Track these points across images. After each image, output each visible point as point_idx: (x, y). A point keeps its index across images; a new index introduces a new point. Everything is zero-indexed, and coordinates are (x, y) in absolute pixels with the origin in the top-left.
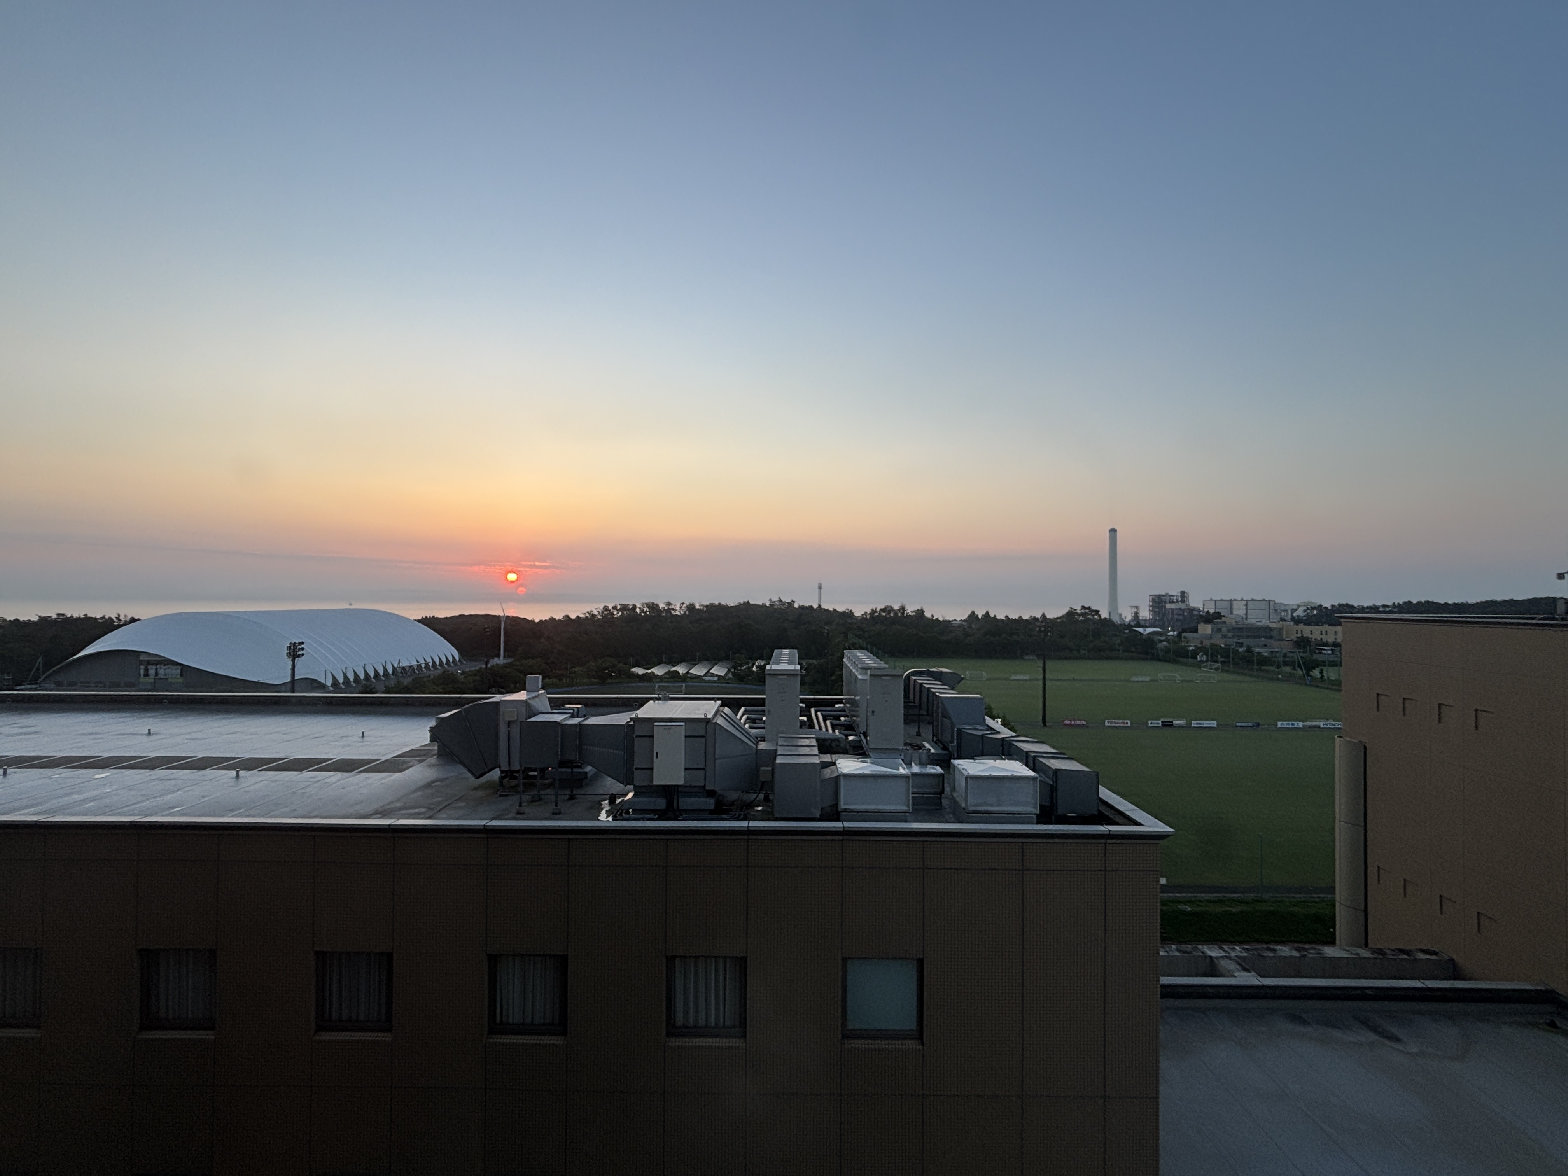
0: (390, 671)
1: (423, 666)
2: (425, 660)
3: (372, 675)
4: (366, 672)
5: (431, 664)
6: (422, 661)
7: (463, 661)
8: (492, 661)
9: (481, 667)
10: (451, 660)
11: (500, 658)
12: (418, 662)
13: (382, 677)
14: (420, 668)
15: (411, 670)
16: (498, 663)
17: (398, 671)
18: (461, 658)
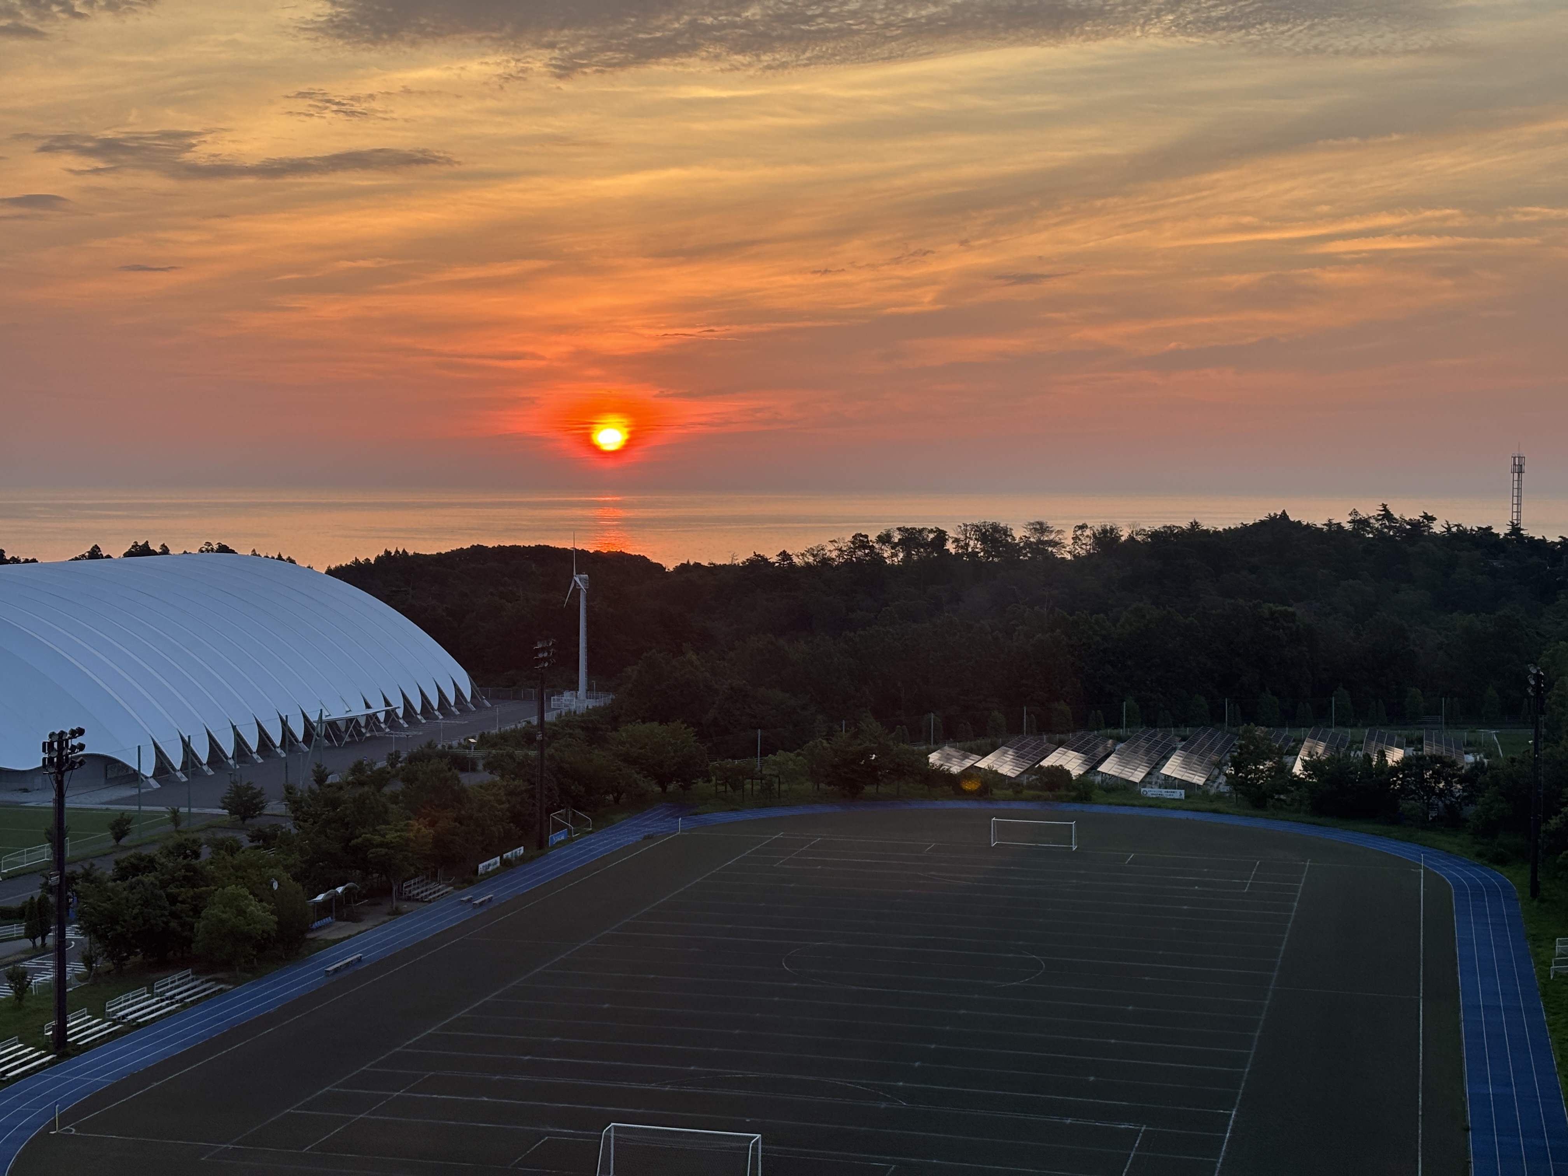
1: (382, 717)
3: (253, 743)
4: (237, 735)
5: (400, 711)
6: (377, 705)
7: (483, 699)
8: (558, 700)
9: (529, 722)
10: (452, 698)
11: (577, 693)
12: (368, 706)
13: (279, 750)
14: (374, 724)
15: (351, 730)
16: (573, 708)
17: (320, 732)
18: (477, 691)
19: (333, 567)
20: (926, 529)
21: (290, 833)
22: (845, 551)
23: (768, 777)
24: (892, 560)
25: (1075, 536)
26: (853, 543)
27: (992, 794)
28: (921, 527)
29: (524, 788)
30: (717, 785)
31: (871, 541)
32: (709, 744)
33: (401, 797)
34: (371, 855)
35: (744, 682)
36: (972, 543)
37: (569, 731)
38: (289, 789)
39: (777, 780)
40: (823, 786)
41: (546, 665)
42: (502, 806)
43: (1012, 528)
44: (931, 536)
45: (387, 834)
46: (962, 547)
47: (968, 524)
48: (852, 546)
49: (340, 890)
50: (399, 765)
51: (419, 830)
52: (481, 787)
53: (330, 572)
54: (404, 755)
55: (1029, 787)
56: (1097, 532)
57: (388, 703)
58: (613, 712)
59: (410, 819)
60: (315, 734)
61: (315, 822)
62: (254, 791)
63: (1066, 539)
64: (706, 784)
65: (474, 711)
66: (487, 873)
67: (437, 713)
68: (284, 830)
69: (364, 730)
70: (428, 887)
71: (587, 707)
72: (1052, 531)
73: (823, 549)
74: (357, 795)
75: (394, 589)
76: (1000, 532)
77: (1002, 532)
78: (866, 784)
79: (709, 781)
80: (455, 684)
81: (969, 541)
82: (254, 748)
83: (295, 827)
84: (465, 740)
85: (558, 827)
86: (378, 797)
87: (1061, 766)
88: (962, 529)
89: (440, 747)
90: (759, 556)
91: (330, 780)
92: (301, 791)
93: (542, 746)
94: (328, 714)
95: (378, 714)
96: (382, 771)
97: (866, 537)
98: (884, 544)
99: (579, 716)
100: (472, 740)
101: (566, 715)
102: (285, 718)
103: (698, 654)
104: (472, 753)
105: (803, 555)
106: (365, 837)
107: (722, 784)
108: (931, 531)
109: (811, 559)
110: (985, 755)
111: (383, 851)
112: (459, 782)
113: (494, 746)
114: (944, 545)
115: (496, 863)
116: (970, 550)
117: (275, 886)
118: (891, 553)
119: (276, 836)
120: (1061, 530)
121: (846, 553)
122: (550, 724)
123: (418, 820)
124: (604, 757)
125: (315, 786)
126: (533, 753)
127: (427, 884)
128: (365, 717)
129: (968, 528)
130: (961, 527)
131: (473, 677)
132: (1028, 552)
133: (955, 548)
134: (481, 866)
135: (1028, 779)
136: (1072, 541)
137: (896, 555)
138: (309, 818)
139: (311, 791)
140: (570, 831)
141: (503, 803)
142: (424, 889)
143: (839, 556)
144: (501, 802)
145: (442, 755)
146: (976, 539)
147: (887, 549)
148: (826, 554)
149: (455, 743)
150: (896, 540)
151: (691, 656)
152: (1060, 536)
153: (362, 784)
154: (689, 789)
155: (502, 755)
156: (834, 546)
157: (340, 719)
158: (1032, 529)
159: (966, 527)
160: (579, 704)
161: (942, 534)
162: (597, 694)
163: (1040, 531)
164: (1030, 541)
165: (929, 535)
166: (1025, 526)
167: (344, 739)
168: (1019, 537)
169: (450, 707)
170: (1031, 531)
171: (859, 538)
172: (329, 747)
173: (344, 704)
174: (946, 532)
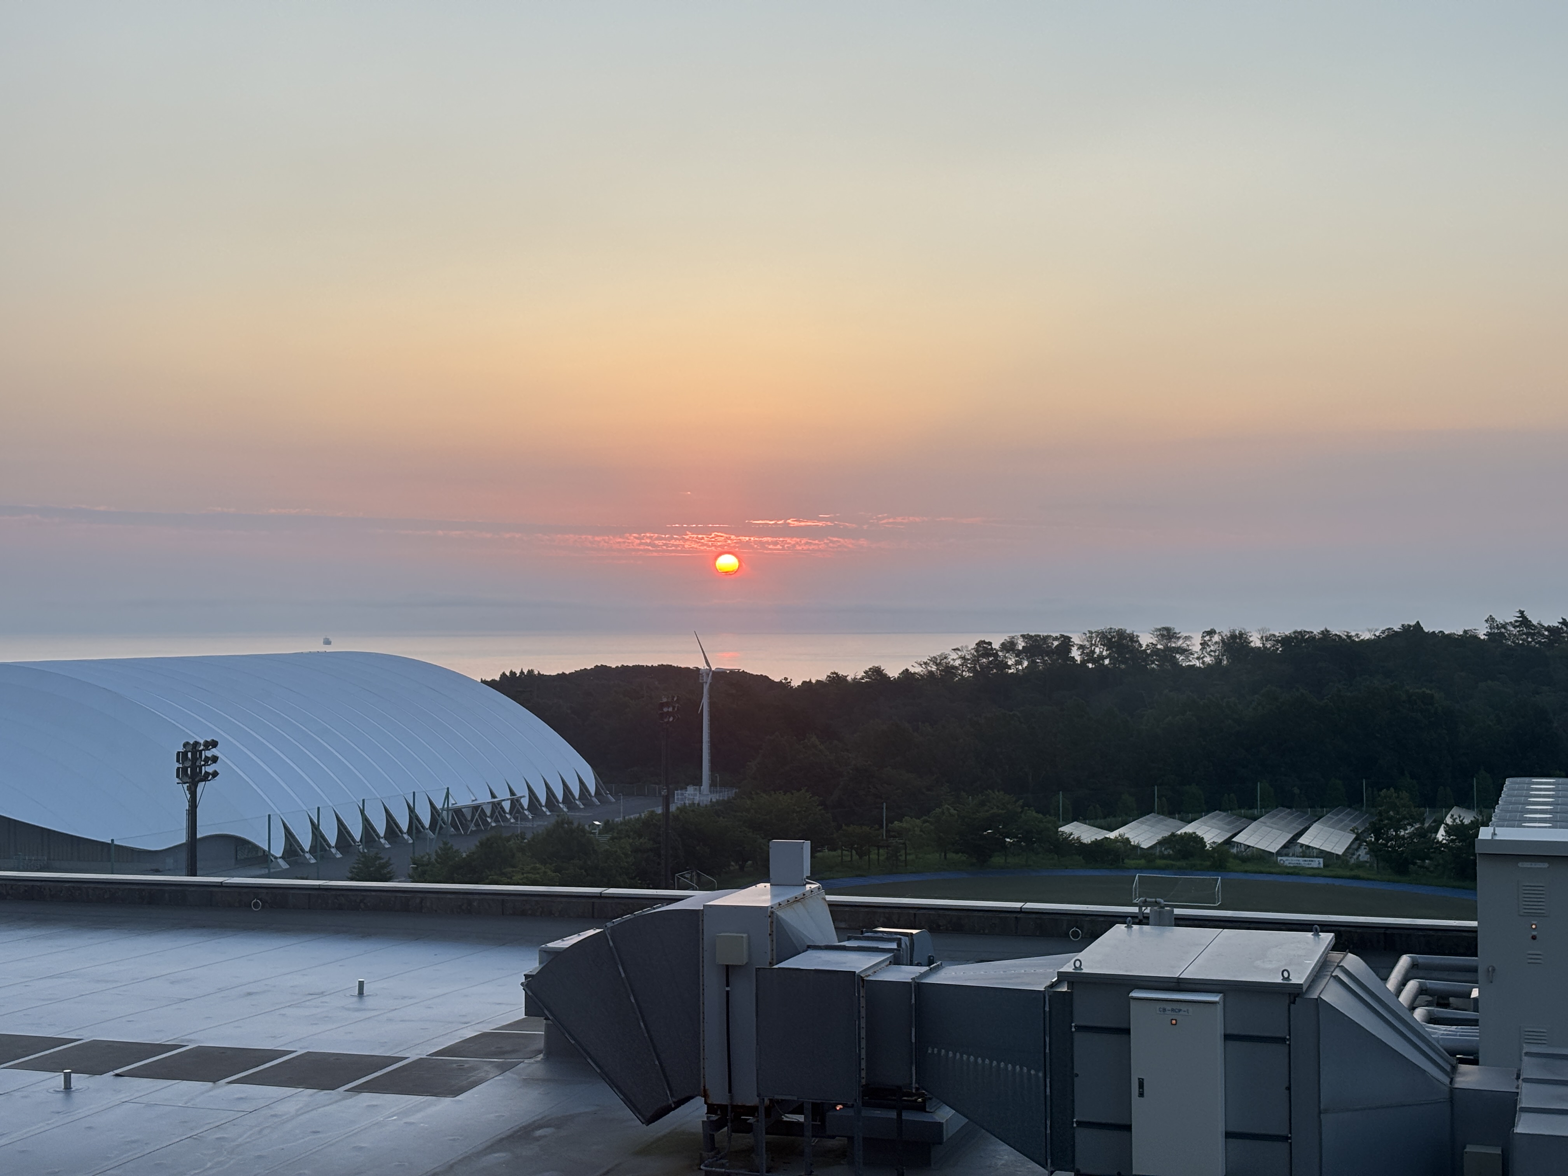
0: (426, 821)
1: (507, 806)
2: (512, 793)
3: (381, 828)
4: (366, 820)
5: (525, 802)
6: (503, 794)
7: (606, 793)
8: (682, 794)
9: (653, 813)
10: (576, 791)
11: (700, 788)
12: (493, 795)
13: (406, 836)
15: (477, 819)
16: (696, 802)
17: (446, 819)
18: (601, 786)
20: (1051, 636)
22: (969, 659)
23: (894, 844)
24: (1017, 669)
25: (1203, 642)
26: (977, 651)
27: (1123, 863)
28: (1045, 634)
29: (649, 846)
31: (995, 649)
35: (869, 762)
36: (1097, 650)
40: (949, 854)
43: (1138, 634)
44: (1056, 643)
46: (1087, 655)
47: (1093, 632)
48: (975, 654)
55: (1163, 856)
56: (1225, 637)
58: (734, 802)
60: (441, 821)
62: (382, 862)
63: (1193, 645)
65: (599, 805)
67: (561, 806)
69: (489, 820)
71: (711, 799)
72: (1179, 638)
76: (1126, 639)
77: (1128, 639)
78: (994, 852)
80: (580, 779)
81: (1094, 649)
82: (382, 833)
87: (1195, 833)
94: (454, 802)
95: (502, 803)
97: (990, 644)
98: (1008, 651)
99: (702, 807)
101: (689, 808)
102: (412, 805)
108: (1056, 639)
109: (934, 668)
110: (1114, 829)
114: (1069, 651)
116: (1095, 656)
118: (1015, 661)
120: (1189, 636)
121: (969, 662)
122: (674, 814)
128: (490, 806)
129: (1094, 635)
130: (1086, 634)
131: (597, 771)
132: (1155, 659)
133: (1081, 655)
135: (1162, 847)
136: (1200, 647)
137: (1020, 663)
143: (962, 665)
146: (1102, 645)
147: (1011, 657)
148: (949, 662)
150: (1020, 648)
151: (815, 740)
152: (1188, 643)
156: (958, 654)
157: (465, 807)
158: (1159, 635)
159: (1090, 635)
160: (701, 799)
161: (1067, 641)
162: (720, 789)
163: (1167, 637)
164: (1158, 648)
165: (1054, 642)
166: (1152, 632)
167: (469, 827)
168: (1146, 644)
169: (574, 800)
170: (1158, 637)
171: (982, 645)
172: (455, 835)
173: (470, 793)
174: (1071, 638)
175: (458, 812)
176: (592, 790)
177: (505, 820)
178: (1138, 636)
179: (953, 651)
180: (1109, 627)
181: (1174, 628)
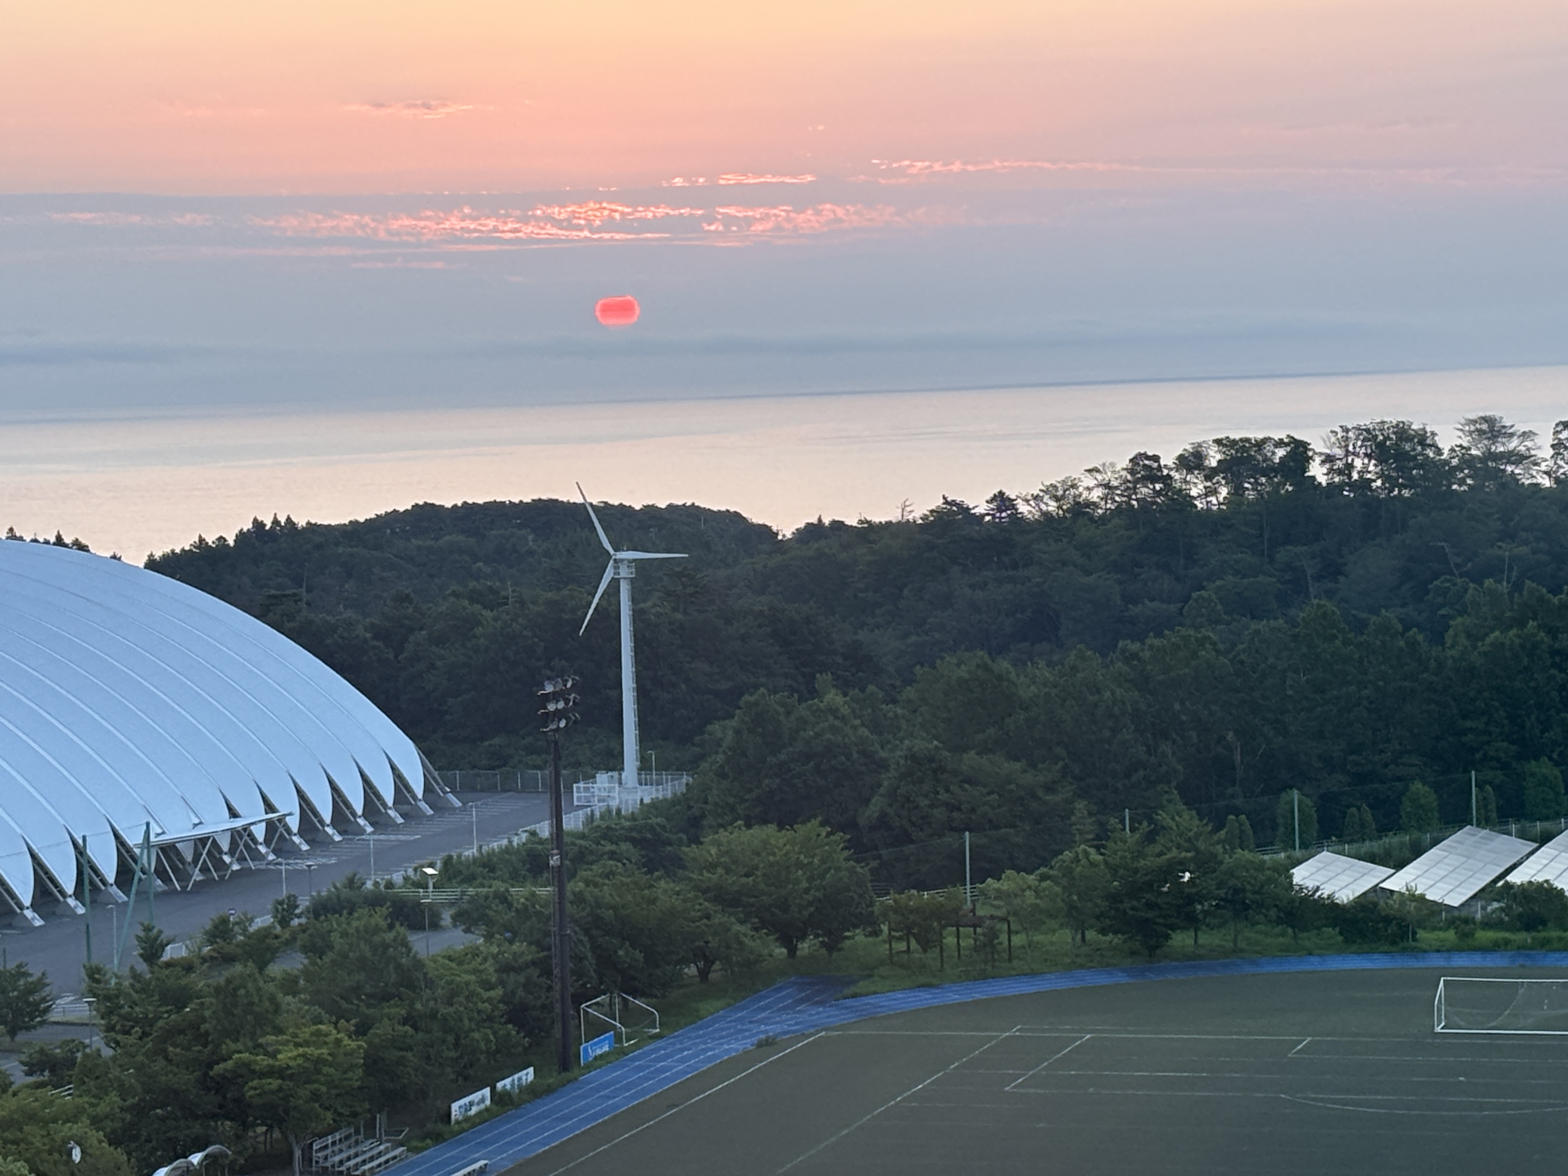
3: (24, 889)
5: (293, 822)
7: (445, 793)
8: (587, 789)
9: (533, 834)
10: (388, 794)
11: (620, 774)
12: (234, 814)
13: (72, 902)
14: (247, 846)
15: (205, 861)
16: (614, 804)
17: (146, 865)
18: (434, 779)
19: (158, 555)
20: (1270, 438)
21: (100, 1056)
22: (1117, 488)
23: (988, 922)
24: (1207, 502)
25: (1556, 442)
26: (1132, 471)
27: (1414, 940)
28: (1260, 436)
29: (530, 957)
30: (891, 939)
31: (1165, 466)
32: (874, 864)
33: (302, 982)
34: (252, 1093)
35: (935, 742)
36: (1358, 463)
37: (609, 847)
38: (94, 974)
39: (1006, 926)
40: (1091, 935)
41: (562, 724)
42: (492, 993)
43: (1436, 432)
44: (1281, 452)
45: (279, 1052)
46: (1340, 472)
47: (1350, 427)
48: (1129, 477)
49: (196, 1159)
50: (296, 922)
51: (338, 1041)
52: (450, 958)
53: (152, 565)
54: (304, 903)
55: (1487, 925)
57: (270, 807)
58: (690, 808)
59: (321, 1023)
60: (137, 868)
61: (145, 1034)
62: (30, 979)
63: (1539, 448)
64: (870, 939)
65: (433, 815)
66: (467, 1119)
67: (361, 821)
68: (88, 1050)
69: (227, 859)
70: (360, 1148)
71: (642, 800)
72: (1511, 435)
73: (1074, 486)
74: (222, 981)
75: (273, 592)
76: (1412, 440)
77: (1416, 440)
78: (1173, 928)
79: (876, 933)
80: (393, 768)
81: (1353, 460)
82: (26, 899)
83: (108, 1045)
84: (415, 870)
85: (597, 1029)
86: (261, 983)
87: (1547, 881)
88: (1339, 436)
89: (369, 885)
90: (953, 503)
91: (169, 953)
92: (117, 977)
93: (560, 877)
94: (160, 831)
95: (252, 828)
96: (265, 934)
97: (1156, 458)
98: (1190, 470)
99: (626, 819)
100: (430, 871)
101: (602, 817)
102: (80, 841)
103: (845, 695)
104: (429, 896)
105: (1036, 498)
106: (240, 1058)
107: (899, 939)
108: (1280, 443)
109: (1052, 506)
110: (1399, 865)
111: (275, 1083)
112: (410, 950)
113: (470, 879)
114: (1305, 469)
115: (483, 1100)
116: (1355, 476)
117: (77, 1155)
118: (1205, 488)
119: (72, 1063)
120: (1530, 431)
121: (1119, 492)
122: (571, 834)
123: (336, 1024)
124: (678, 893)
125: (142, 967)
126: (545, 892)
127: (357, 1143)
128: (230, 833)
129: (1351, 434)
130: (1336, 433)
131: (427, 752)
132: (1468, 476)
133: (1327, 474)
134: (455, 1107)
135: (1484, 908)
136: (1552, 452)
137: (1215, 492)
138: (133, 1027)
139: (135, 976)
140: (618, 1038)
141: (492, 988)
142: (352, 1152)
143: (1105, 498)
144: (488, 986)
145: (375, 901)
146: (1366, 455)
147: (1195, 481)
148: (1080, 495)
149: (397, 878)
150: (1214, 464)
151: (833, 697)
152: (1529, 444)
153: (229, 959)
154: (839, 950)
155: (486, 898)
156: (1096, 479)
157: (183, 840)
158: (1473, 432)
159: (1345, 434)
160: (625, 796)
161: (1301, 449)
162: (656, 774)
163: (1489, 435)
164: (1471, 455)
165: (1276, 450)
166: (1460, 427)
167: (191, 877)
168: (1450, 447)
169: (385, 809)
170: (1471, 435)
171: (1141, 463)
172: (164, 893)
173: (190, 811)
174: (1309, 444)
175: (169, 850)
176: (418, 789)
177: (257, 856)
178: (1433, 434)
179: (1087, 474)
180: (1379, 420)
181: (1501, 418)
